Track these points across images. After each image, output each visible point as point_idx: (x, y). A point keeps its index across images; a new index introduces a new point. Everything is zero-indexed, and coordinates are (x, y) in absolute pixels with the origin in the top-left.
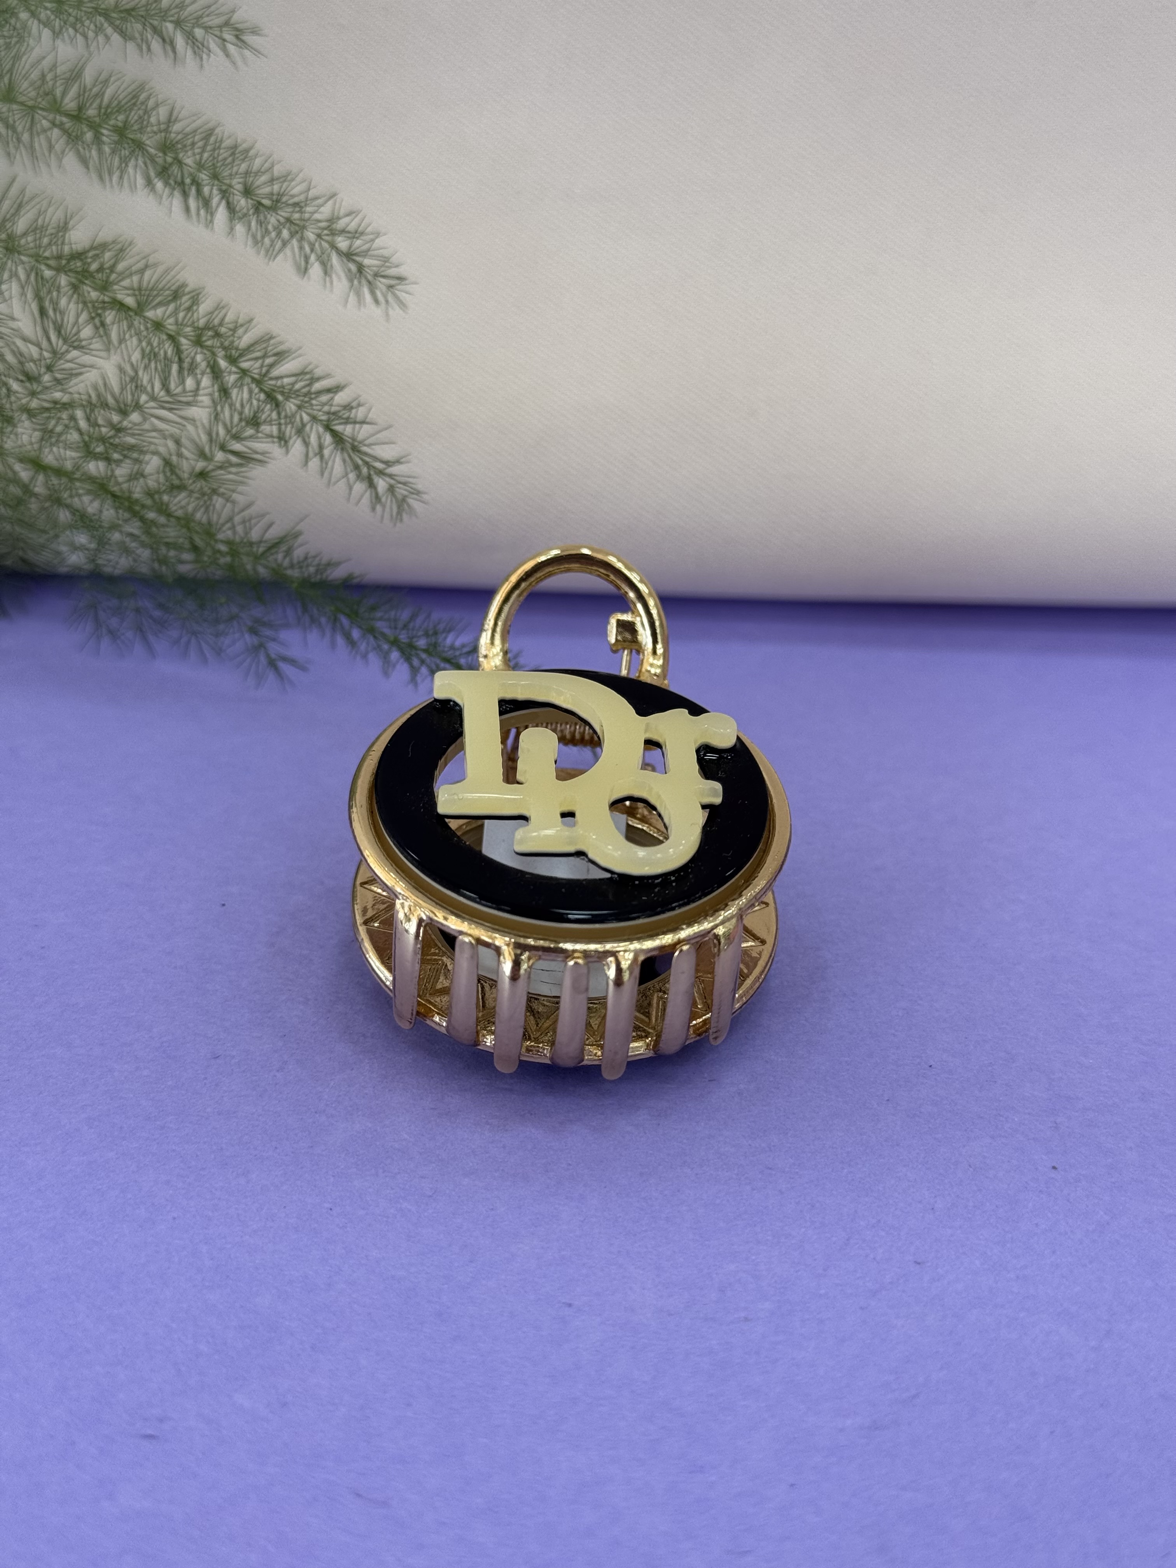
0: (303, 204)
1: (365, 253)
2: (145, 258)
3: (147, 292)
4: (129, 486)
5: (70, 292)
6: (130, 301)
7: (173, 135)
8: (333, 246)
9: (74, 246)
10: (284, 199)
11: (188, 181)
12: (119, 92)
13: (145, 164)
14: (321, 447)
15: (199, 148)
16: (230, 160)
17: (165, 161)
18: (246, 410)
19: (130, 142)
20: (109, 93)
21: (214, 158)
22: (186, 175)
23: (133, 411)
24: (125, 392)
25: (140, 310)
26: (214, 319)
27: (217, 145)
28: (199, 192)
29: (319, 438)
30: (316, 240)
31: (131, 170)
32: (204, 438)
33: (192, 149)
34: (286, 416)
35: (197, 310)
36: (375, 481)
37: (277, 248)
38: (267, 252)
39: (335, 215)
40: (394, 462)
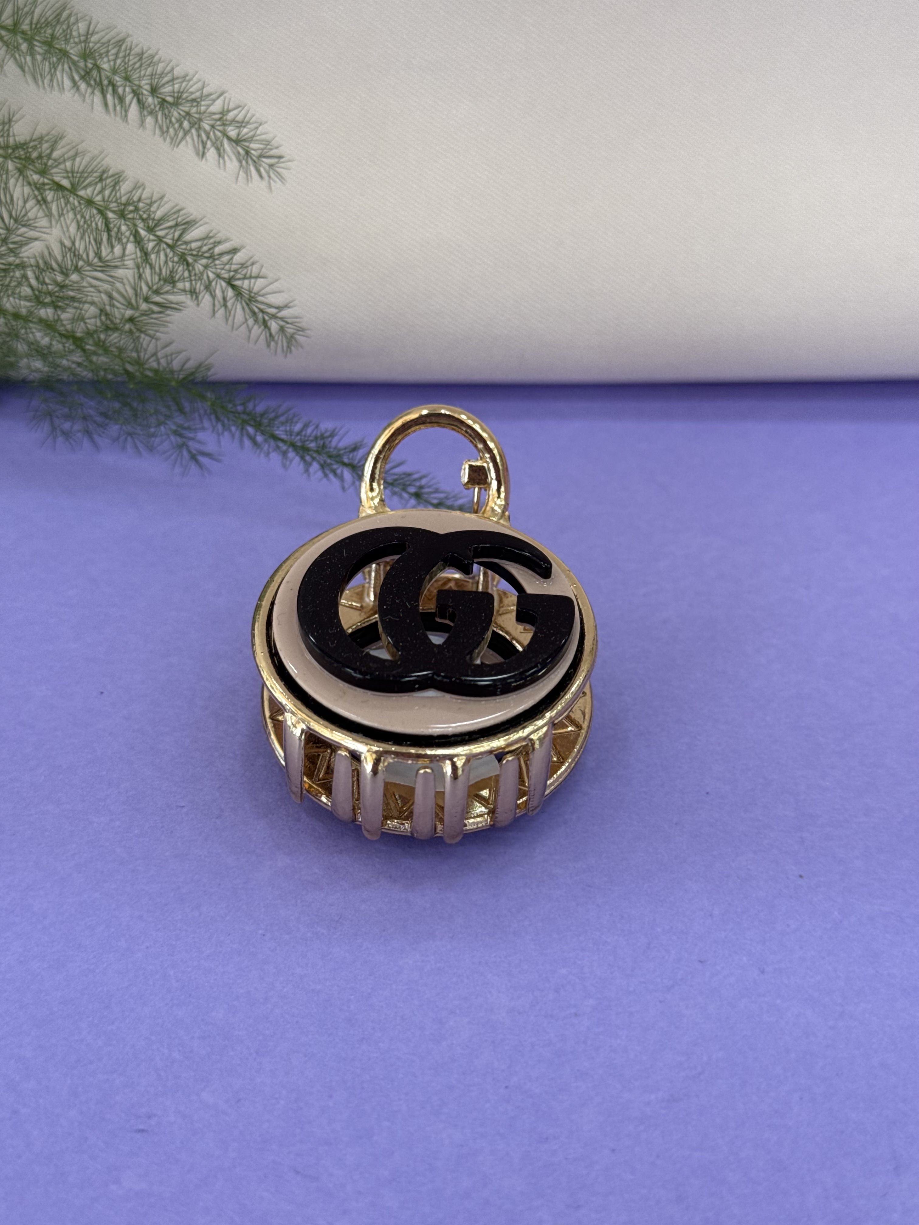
0: (199, 100)
1: (251, 140)
2: (74, 148)
3: (79, 175)
4: (73, 327)
5: (17, 175)
6: (65, 183)
7: (91, 45)
8: (225, 134)
9: (17, 139)
10: (185, 96)
11: (105, 82)
12: (46, 10)
13: (70, 68)
14: (224, 299)
15: (112, 55)
16: (137, 66)
17: (86, 66)
18: (164, 271)
19: (57, 51)
20: (38, 11)
21: (125, 64)
22: (103, 78)
23: (73, 273)
24: (65, 259)
25: (73, 190)
26: (133, 197)
27: (128, 52)
28: (115, 91)
29: (223, 292)
30: (211, 130)
31: (58, 74)
32: (130, 291)
33: (107, 56)
34: (195, 275)
35: (119, 189)
36: (269, 324)
37: (180, 137)
38: (172, 139)
39: (225, 109)
40: (283, 307)
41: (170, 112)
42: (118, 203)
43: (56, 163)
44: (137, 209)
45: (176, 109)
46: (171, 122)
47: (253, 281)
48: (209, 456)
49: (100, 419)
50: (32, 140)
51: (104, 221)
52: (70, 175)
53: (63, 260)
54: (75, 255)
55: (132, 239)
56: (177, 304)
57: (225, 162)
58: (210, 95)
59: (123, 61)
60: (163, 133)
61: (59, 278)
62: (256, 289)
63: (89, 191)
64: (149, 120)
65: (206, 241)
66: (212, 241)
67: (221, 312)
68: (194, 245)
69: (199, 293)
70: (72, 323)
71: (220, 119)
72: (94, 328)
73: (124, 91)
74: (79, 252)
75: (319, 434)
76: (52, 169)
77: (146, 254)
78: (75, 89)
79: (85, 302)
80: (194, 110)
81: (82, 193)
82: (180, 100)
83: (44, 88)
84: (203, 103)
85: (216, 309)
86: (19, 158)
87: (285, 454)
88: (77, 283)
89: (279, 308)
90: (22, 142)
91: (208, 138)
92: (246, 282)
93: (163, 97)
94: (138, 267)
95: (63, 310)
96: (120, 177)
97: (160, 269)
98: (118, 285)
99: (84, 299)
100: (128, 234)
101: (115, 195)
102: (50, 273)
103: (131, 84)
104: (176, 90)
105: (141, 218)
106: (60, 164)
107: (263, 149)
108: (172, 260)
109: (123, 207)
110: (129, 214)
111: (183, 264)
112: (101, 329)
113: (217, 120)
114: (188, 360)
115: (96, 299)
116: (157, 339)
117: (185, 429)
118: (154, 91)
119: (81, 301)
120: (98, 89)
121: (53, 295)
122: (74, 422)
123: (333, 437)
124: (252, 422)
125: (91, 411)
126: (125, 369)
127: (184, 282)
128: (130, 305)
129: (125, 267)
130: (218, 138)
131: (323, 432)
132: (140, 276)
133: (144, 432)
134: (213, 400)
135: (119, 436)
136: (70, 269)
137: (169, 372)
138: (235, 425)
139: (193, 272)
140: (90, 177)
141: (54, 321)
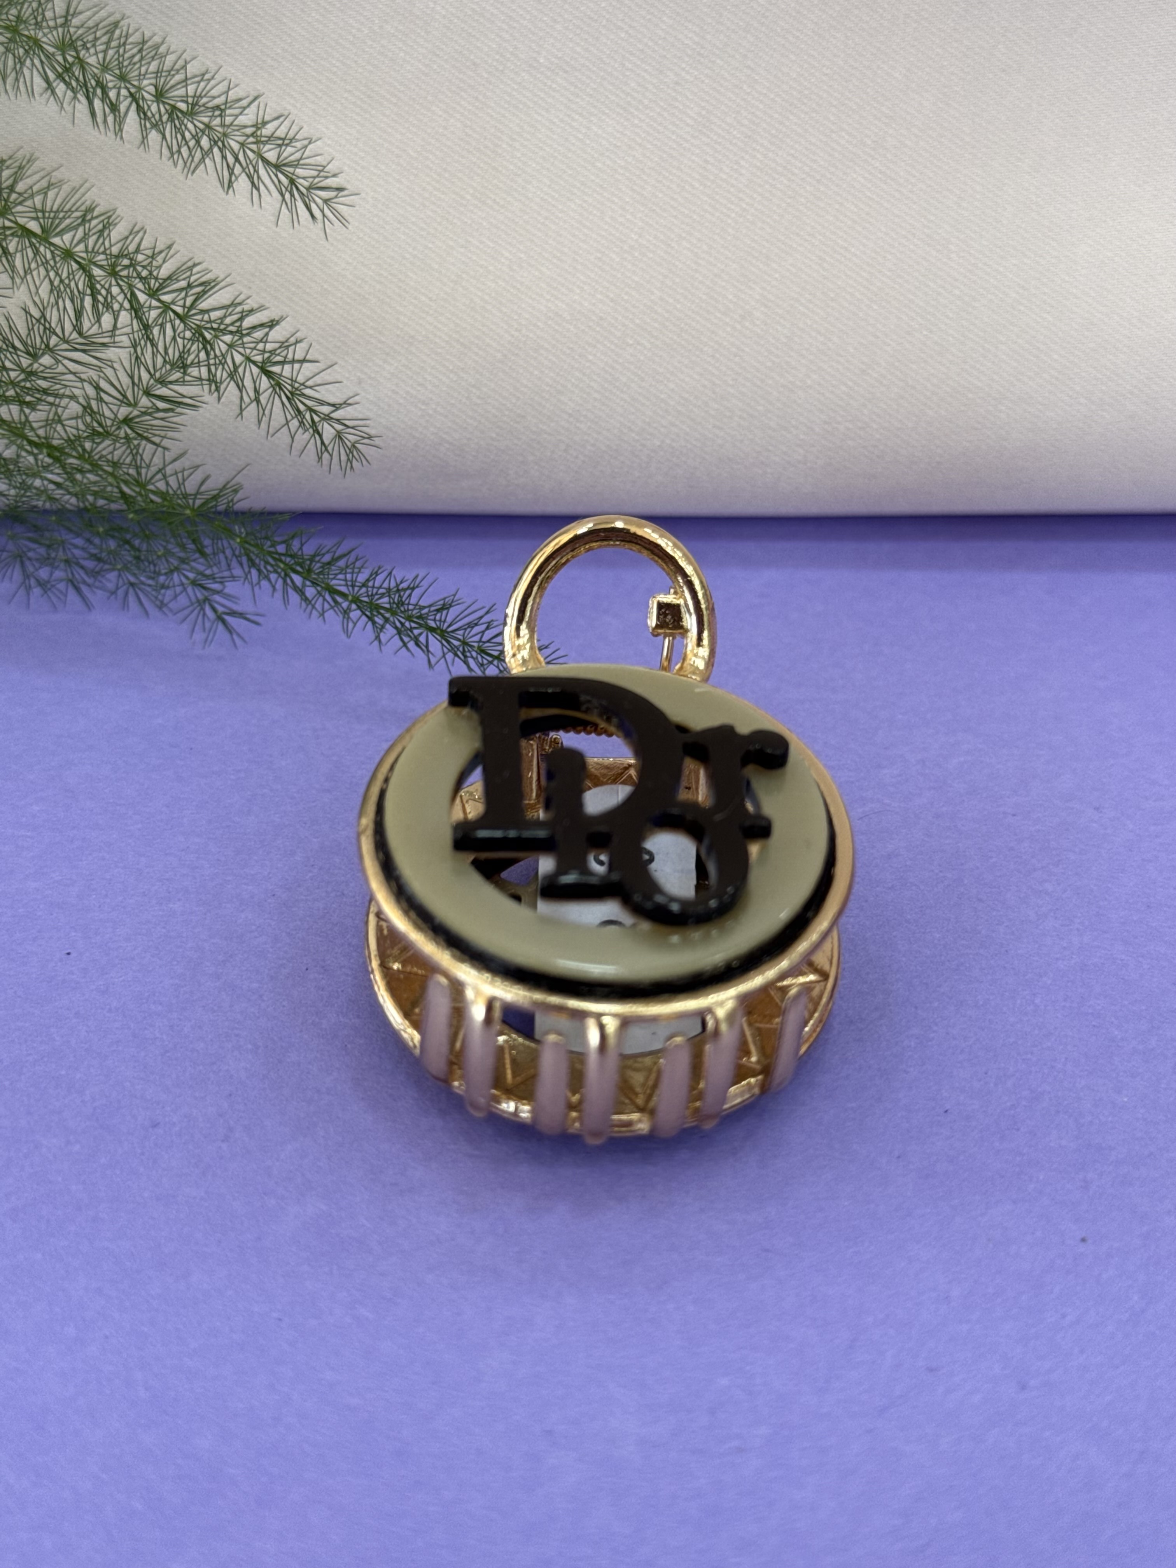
0: (223, 107)
2: (47, 175)
3: (52, 215)
6: (33, 226)
7: (72, 30)
8: (260, 156)
10: (202, 101)
11: (92, 83)
13: (42, 62)
15: (102, 44)
16: (137, 58)
17: (65, 59)
18: (170, 351)
19: (25, 39)
21: (120, 56)
22: (89, 76)
23: (43, 354)
24: (32, 333)
25: (45, 236)
26: (128, 246)
27: (123, 40)
29: (254, 382)
30: (240, 149)
31: (26, 72)
32: (125, 380)
33: (94, 46)
34: (216, 356)
35: (109, 235)
36: (320, 428)
37: (196, 160)
38: (185, 163)
39: (260, 121)
40: (341, 404)
41: (182, 123)
42: (106, 255)
43: (21, 199)
44: (133, 265)
45: (190, 119)
46: (183, 137)
47: (296, 366)
48: (241, 615)
49: (90, 564)
51: (87, 279)
52: (40, 215)
53: (29, 334)
54: (45, 328)
55: (126, 305)
56: (191, 398)
57: (260, 195)
58: (240, 100)
59: (115, 53)
60: (172, 154)
61: (25, 362)
62: (301, 379)
63: (67, 237)
64: (154, 135)
65: (230, 310)
66: (239, 309)
67: (251, 412)
68: (214, 315)
69: (221, 383)
70: (45, 426)
71: (252, 135)
72: (75, 432)
73: (118, 94)
74: (50, 324)
75: (393, 584)
76: (14, 207)
77: (146, 327)
78: (49, 92)
79: (63, 396)
80: (217, 121)
81: (56, 240)
82: (197, 107)
83: (6, 91)
84: (228, 112)
85: (244, 406)
87: (346, 613)
88: (50, 368)
89: (336, 407)
91: (237, 159)
92: (287, 367)
93: (173, 103)
94: (134, 346)
95: (34, 409)
96: (109, 217)
97: (166, 349)
98: (109, 372)
99: (61, 391)
100: (120, 298)
101: (103, 243)
102: (11, 353)
103: (129, 86)
104: (191, 93)
105: (139, 276)
106: (26, 199)
107: (314, 178)
108: (181, 335)
109: (113, 260)
110: (121, 270)
111: (198, 341)
112: (86, 434)
113: (248, 136)
114: (207, 478)
115: (77, 392)
116: (165, 448)
117: (207, 577)
118: (160, 95)
119: (57, 394)
120: (81, 92)
121: (18, 386)
122: (54, 567)
123: (413, 589)
124: (299, 568)
125: (77, 552)
126: (122, 492)
127: (199, 366)
128: (125, 400)
129: (116, 345)
130: (251, 162)
131: (398, 582)
132: (137, 358)
133: (150, 582)
134: (243, 535)
135: (117, 588)
136: (40, 349)
137: (181, 496)
138: (275, 571)
139: (212, 353)
140: (69, 217)
141: (20, 423)
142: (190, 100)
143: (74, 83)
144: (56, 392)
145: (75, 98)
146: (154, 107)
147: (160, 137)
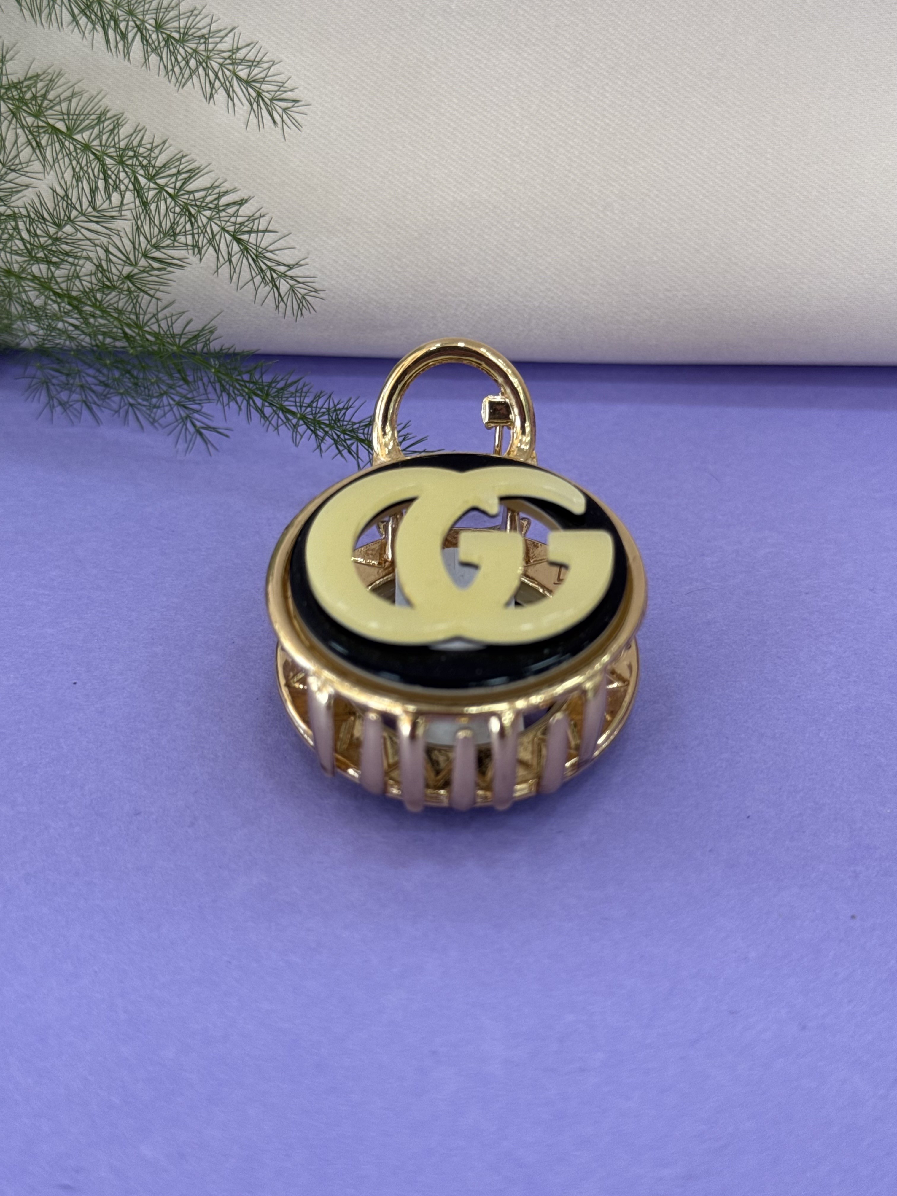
0: (207, 36)
1: (262, 81)
2: (72, 86)
3: (75, 117)
4: (68, 285)
6: (61, 126)
8: (234, 74)
9: (10, 78)
10: (191, 32)
11: (107, 17)
18: (164, 222)
22: (105, 11)
23: (66, 224)
24: (57, 208)
25: (70, 133)
26: (133, 141)
29: (228, 247)
30: (219, 68)
31: (57, 8)
32: (129, 246)
34: (198, 227)
35: (118, 133)
36: (277, 283)
37: (186, 76)
38: (177, 79)
39: (235, 46)
40: (294, 265)
41: (175, 48)
42: (116, 148)
43: (52, 104)
44: (136, 156)
45: (182, 45)
46: (176, 59)
47: (260, 235)
48: (214, 430)
49: (99, 389)
50: (26, 79)
51: (101, 166)
52: (66, 117)
53: (55, 209)
54: (68, 204)
55: (131, 187)
56: (179, 259)
57: (234, 105)
58: (220, 31)
60: (167, 73)
61: (52, 230)
62: (263, 244)
63: (86, 134)
64: (154, 58)
65: (210, 191)
66: (217, 190)
67: (225, 270)
68: (198, 195)
69: (202, 247)
70: (68, 280)
71: (229, 58)
72: (89, 285)
73: (127, 25)
74: (71, 201)
75: (331, 405)
76: (46, 111)
77: (145, 204)
78: (74, 23)
79: (79, 258)
80: (202, 47)
81: (78, 137)
82: (187, 36)
83: (42, 23)
84: (211, 40)
85: (219, 265)
86: (13, 99)
87: (295, 427)
88: (71, 235)
89: (290, 267)
90: (15, 81)
91: (217, 76)
92: (253, 236)
93: (168, 33)
94: (136, 219)
95: (58, 268)
96: (118, 119)
97: (160, 222)
98: (116, 239)
99: (79, 254)
100: (126, 181)
101: (114, 139)
102: (41, 223)
103: (135, 19)
104: (182, 25)
105: (141, 163)
106: (55, 105)
107: (276, 91)
108: (173, 210)
109: (121, 152)
110: (127, 160)
111: (185, 214)
112: (97, 287)
113: (225, 59)
114: (190, 322)
115: (92, 255)
116: (158, 299)
117: (189, 399)
118: (159, 27)
119: (76, 256)
120: (99, 24)
121: (46, 249)
122: (71, 391)
123: (347, 409)
124: (259, 392)
125: (90, 380)
126: (124, 333)
127: (186, 235)
128: (128, 261)
129: (123, 218)
130: (227, 79)
131: (336, 404)
132: (138, 227)
133: (145, 403)
134: (217, 367)
135: (120, 408)
136: (63, 220)
137: (170, 336)
138: (241, 395)
139: (196, 224)
140: (88, 119)
141: (48, 278)
142: (182, 31)
143: (93, 17)
144: (75, 254)
145: (94, 28)
146: (154, 36)
147: (159, 58)
